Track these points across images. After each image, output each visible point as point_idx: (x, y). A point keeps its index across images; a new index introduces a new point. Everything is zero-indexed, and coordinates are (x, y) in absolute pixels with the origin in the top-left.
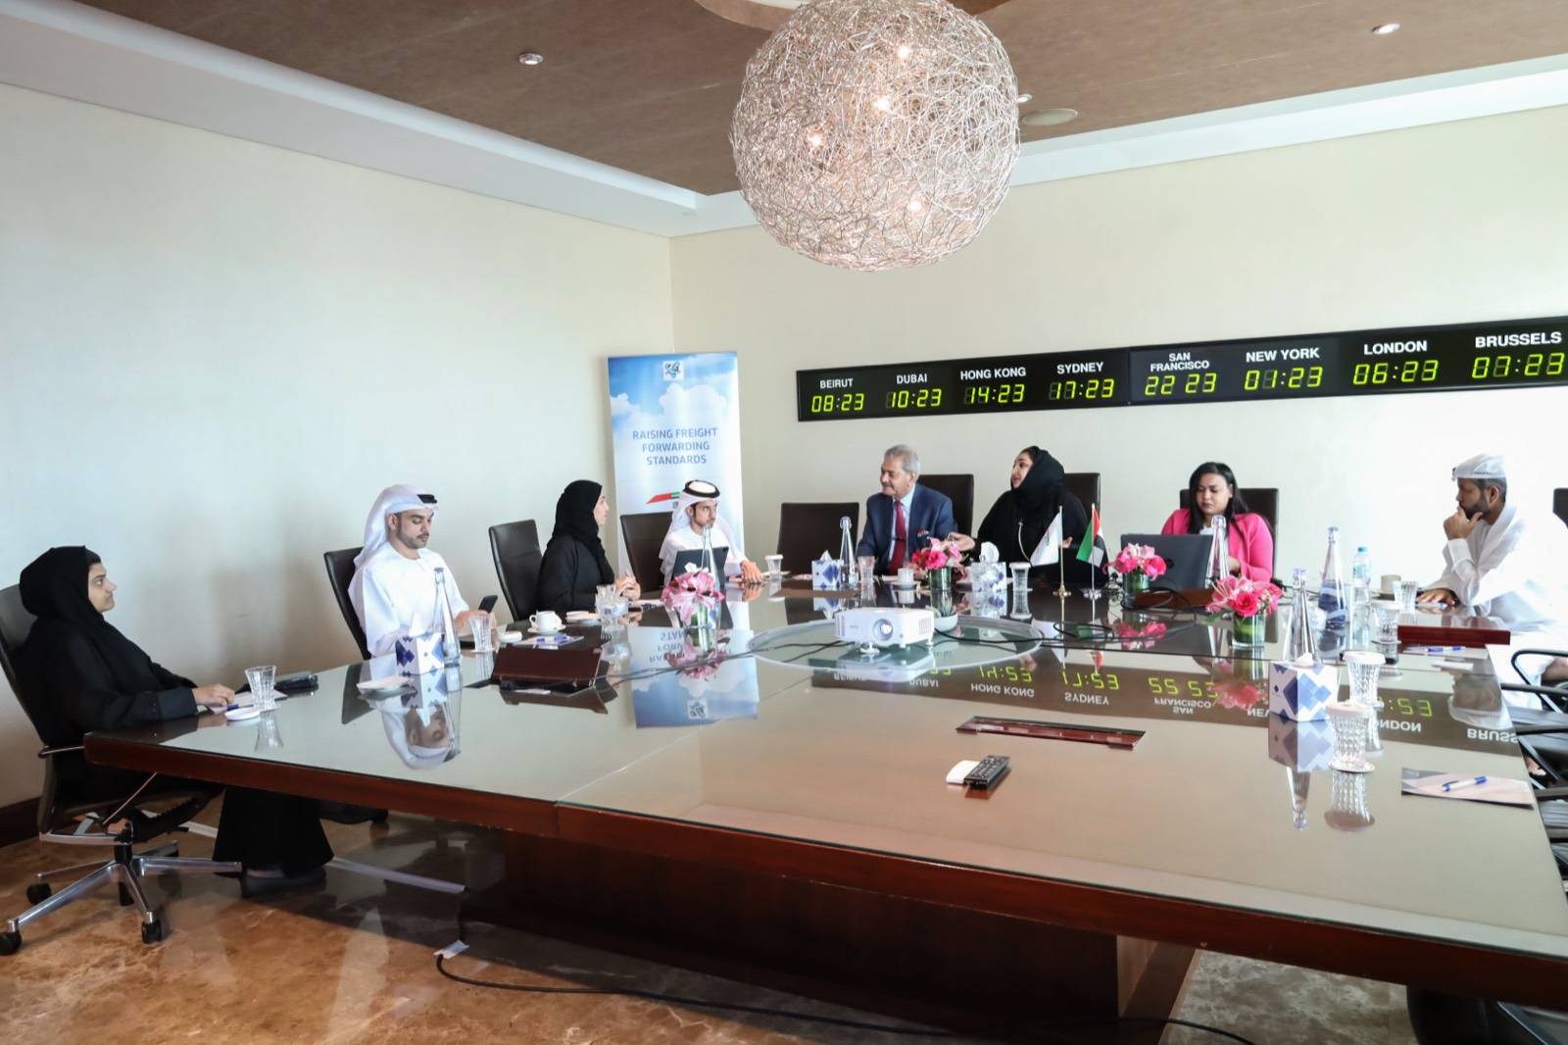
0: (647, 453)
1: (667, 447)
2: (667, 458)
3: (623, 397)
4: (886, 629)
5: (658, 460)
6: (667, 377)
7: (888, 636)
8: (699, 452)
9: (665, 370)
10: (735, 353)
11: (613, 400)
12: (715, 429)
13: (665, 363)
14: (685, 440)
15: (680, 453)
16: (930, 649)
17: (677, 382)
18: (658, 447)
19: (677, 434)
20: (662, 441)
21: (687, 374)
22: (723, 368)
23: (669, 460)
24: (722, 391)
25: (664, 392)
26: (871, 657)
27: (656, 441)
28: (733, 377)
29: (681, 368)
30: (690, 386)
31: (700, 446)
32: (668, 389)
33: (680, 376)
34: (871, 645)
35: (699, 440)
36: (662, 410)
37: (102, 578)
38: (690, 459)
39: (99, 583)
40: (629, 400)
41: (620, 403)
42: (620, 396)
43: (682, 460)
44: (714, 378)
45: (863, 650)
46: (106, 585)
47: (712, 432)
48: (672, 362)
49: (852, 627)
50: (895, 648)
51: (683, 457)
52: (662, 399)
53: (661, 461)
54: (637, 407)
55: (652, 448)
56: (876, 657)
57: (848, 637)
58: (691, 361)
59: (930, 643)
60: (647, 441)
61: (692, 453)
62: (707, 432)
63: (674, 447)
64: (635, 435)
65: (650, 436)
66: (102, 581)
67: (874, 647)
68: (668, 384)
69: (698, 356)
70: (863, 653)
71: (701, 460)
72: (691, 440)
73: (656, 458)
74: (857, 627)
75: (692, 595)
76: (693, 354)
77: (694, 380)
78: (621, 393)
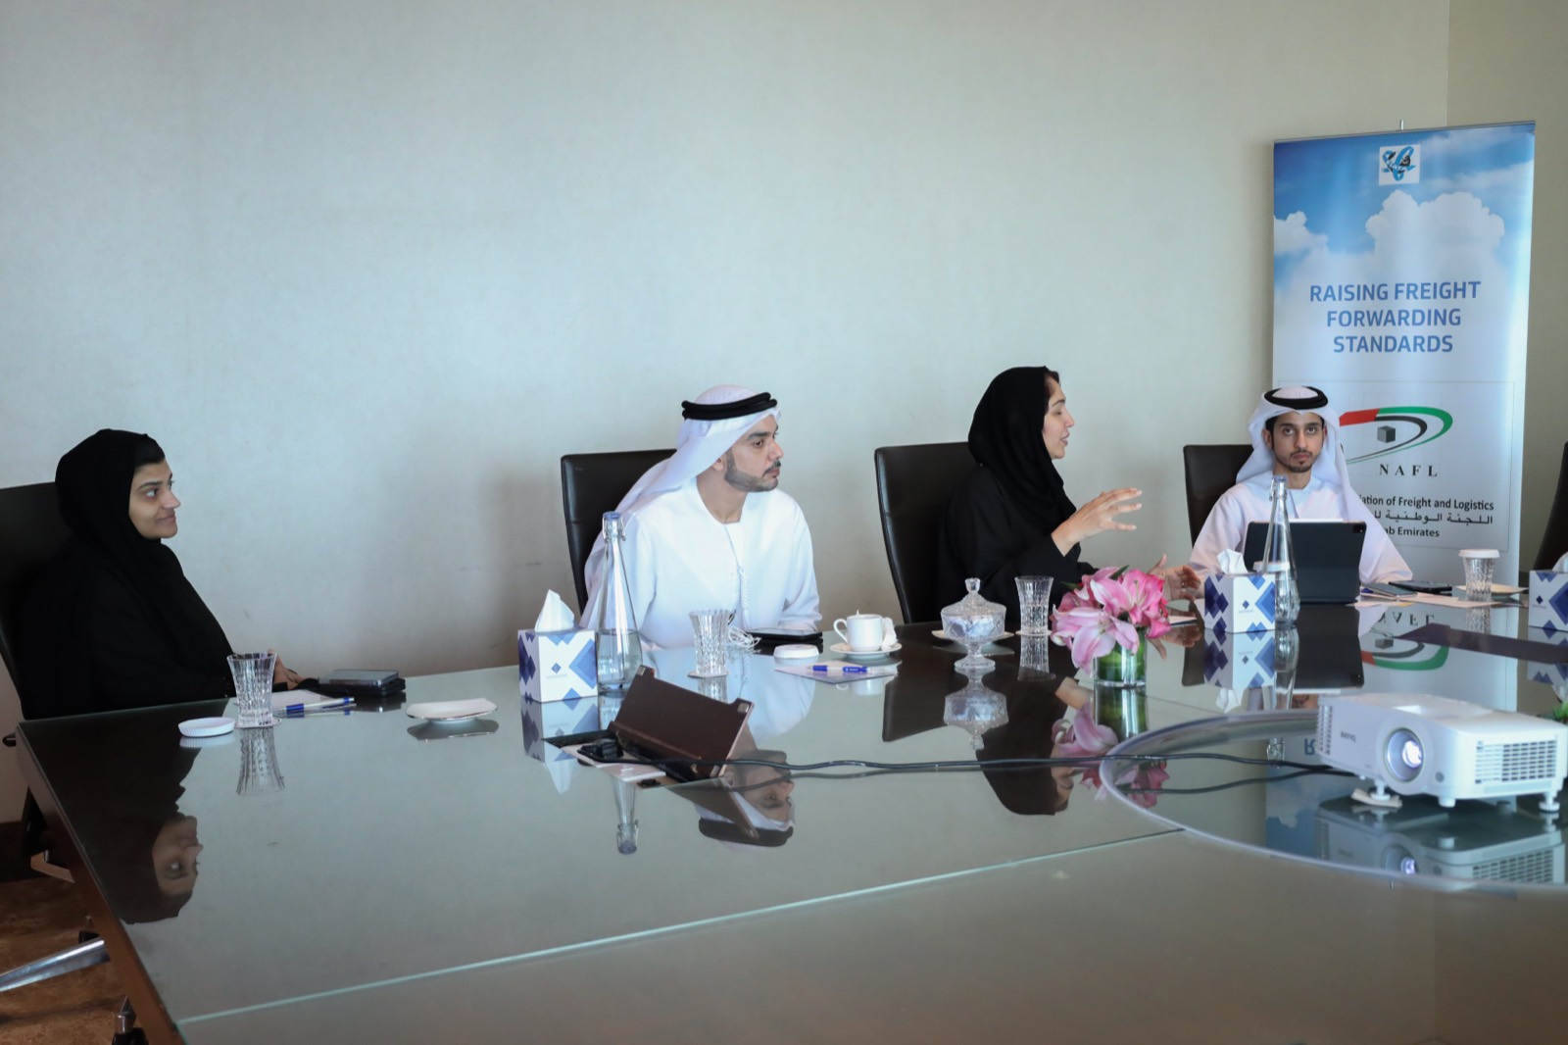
0: (1336, 329)
1: (1375, 319)
2: (1373, 339)
3: (1297, 219)
4: (1412, 754)
5: (1356, 343)
6: (1386, 179)
7: (1412, 772)
8: (1440, 330)
9: (1383, 165)
10: (1530, 126)
11: (1278, 223)
12: (1474, 284)
13: (1383, 150)
14: (1410, 304)
15: (1399, 331)
16: (1550, 818)
17: (1404, 188)
18: (1357, 318)
19: (1397, 292)
20: (1369, 305)
21: (1427, 172)
22: (1503, 157)
23: (1379, 345)
24: (1498, 205)
25: (1377, 208)
26: (1381, 814)
27: (1353, 306)
28: (1526, 174)
29: (1415, 160)
30: (1431, 197)
31: (1441, 317)
32: (1386, 203)
33: (1412, 176)
34: (1381, 786)
35: (1439, 304)
36: (1369, 245)
37: (156, 488)
38: (1419, 343)
39: (151, 494)
40: (1306, 225)
41: (1292, 229)
42: (1291, 217)
43: (1404, 345)
44: (1482, 180)
45: (1358, 795)
46: (165, 499)
47: (1469, 288)
48: (1397, 149)
49: (1343, 735)
50: (1426, 803)
51: (1405, 338)
52: (1373, 223)
53: (1363, 345)
54: (1323, 238)
55: (1345, 318)
56: (1392, 816)
57: (1337, 756)
58: (1437, 144)
59: (1551, 805)
60: (1339, 306)
61: (1425, 330)
62: (1459, 290)
63: (1390, 319)
64: (1315, 293)
65: (1345, 295)
66: (156, 491)
67: (1388, 791)
68: (1387, 191)
69: (1452, 133)
70: (1359, 803)
71: (1443, 346)
72: (1425, 305)
73: (1352, 339)
74: (1353, 737)
75: (1096, 614)
76: (1441, 132)
77: (1439, 183)
78: (1294, 211)
